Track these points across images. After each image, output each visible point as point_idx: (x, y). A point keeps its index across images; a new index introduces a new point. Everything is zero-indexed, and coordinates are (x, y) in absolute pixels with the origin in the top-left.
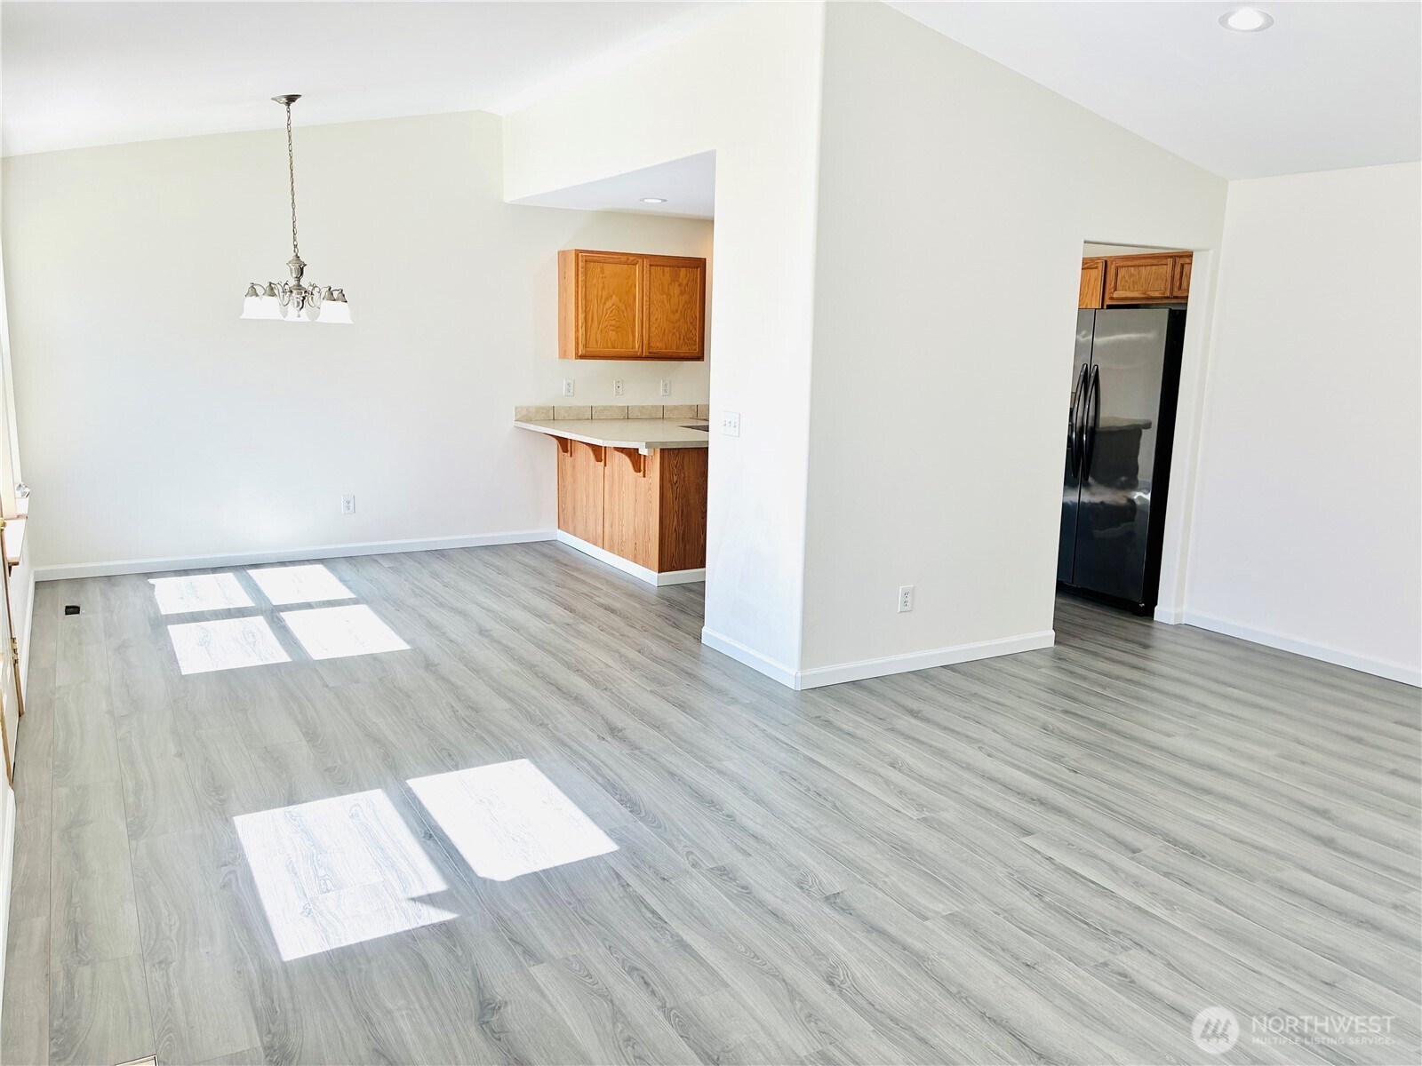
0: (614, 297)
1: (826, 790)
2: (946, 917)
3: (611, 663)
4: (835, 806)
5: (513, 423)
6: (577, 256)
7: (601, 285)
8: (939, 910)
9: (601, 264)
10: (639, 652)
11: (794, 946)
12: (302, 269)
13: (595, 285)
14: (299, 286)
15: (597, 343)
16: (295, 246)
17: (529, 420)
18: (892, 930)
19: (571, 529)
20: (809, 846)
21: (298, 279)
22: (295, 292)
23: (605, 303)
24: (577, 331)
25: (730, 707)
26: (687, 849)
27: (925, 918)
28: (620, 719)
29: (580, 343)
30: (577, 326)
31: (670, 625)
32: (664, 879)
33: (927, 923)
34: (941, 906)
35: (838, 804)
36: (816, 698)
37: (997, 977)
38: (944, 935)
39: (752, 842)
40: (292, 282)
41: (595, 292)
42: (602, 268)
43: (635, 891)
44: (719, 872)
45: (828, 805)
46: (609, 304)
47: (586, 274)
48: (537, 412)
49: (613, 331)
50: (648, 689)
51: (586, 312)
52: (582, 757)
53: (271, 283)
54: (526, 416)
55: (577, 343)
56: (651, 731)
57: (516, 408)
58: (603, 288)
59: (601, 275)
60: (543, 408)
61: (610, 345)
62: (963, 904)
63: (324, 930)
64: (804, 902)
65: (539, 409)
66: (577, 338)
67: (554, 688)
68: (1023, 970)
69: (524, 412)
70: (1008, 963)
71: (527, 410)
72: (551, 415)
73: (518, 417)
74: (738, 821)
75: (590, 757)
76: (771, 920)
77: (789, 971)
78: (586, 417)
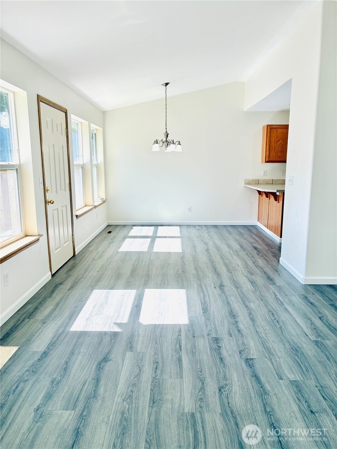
0: (281, 140)
1: (282, 321)
2: (291, 381)
3: (240, 265)
4: (281, 328)
5: (243, 185)
6: (267, 127)
7: (276, 136)
8: (290, 378)
9: (276, 129)
10: (253, 263)
11: (218, 372)
12: (168, 136)
13: (274, 137)
14: (166, 141)
15: (273, 157)
16: (166, 129)
17: (249, 184)
18: (263, 379)
19: (261, 222)
20: (257, 339)
21: (166, 138)
22: (165, 142)
23: (277, 143)
24: (266, 153)
25: (270, 286)
26: (211, 329)
27: (281, 379)
28: (227, 282)
29: (267, 157)
30: (266, 151)
31: (273, 256)
32: (194, 336)
33: (281, 381)
34: (293, 376)
35: (283, 327)
36: (309, 288)
37: (293, 412)
38: (284, 388)
39: (237, 332)
40: (164, 139)
41: (274, 139)
42: (277, 131)
43: (181, 338)
44: (215, 339)
45: (278, 326)
46: (279, 143)
47: (270, 133)
48: (252, 181)
49: (280, 152)
50: (245, 275)
51: (270, 146)
52: (203, 292)
53: (157, 140)
54: (249, 183)
55: (266, 157)
56: (234, 288)
57: (245, 180)
58: (277, 137)
59: (276, 133)
60: (255, 180)
61: (278, 158)
62: (303, 378)
63: (86, 325)
64: (237, 358)
65: (253, 180)
66: (266, 156)
67: (214, 270)
68: (308, 412)
69: (248, 181)
70: (303, 408)
71: (249, 180)
72: (257, 182)
73: (245, 183)
74: (238, 324)
75: (206, 293)
76: (218, 361)
77: (208, 380)
78: (270, 183)
